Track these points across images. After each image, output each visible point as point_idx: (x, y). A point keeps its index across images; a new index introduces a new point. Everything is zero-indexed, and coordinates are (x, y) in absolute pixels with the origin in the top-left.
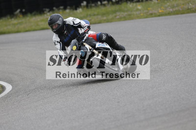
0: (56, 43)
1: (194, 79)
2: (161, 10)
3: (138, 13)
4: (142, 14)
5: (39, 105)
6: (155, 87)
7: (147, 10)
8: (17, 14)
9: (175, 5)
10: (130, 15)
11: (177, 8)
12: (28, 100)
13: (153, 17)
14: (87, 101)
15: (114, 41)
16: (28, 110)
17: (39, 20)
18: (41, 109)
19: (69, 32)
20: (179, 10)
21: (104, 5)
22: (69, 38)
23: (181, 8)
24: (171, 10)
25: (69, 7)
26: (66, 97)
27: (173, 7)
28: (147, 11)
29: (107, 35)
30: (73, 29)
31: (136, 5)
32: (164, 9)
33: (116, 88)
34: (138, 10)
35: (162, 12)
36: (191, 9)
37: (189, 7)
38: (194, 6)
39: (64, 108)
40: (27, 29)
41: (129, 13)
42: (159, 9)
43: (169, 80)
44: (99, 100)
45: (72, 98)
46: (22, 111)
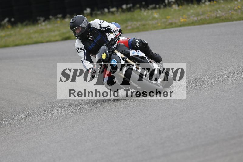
0: (79, 50)
1: (224, 104)
2: (183, 18)
3: (154, 22)
4: (159, 24)
5: (32, 137)
6: (175, 115)
7: (166, 18)
8: (5, 24)
9: (200, 13)
10: (144, 25)
11: (202, 17)
12: (18, 131)
13: (173, 27)
14: (92, 132)
15: (149, 48)
16: (19, 144)
17: (31, 31)
18: (35, 142)
19: (94, 37)
20: (205, 18)
21: (113, 13)
22: (95, 44)
23: (208, 16)
24: (195, 19)
25: (68, 16)
26: (66, 127)
27: (198, 15)
28: (164, 20)
29: (141, 41)
30: (100, 34)
31: (152, 13)
32: (187, 17)
33: (128, 116)
34: (154, 18)
35: (184, 21)
36: (220, 17)
37: (218, 15)
38: (223, 14)
39: (63, 141)
40: (17, 43)
41: (143, 22)
42: (181, 18)
43: (192, 106)
44: (107, 130)
45: (73, 129)
46: (11, 145)
